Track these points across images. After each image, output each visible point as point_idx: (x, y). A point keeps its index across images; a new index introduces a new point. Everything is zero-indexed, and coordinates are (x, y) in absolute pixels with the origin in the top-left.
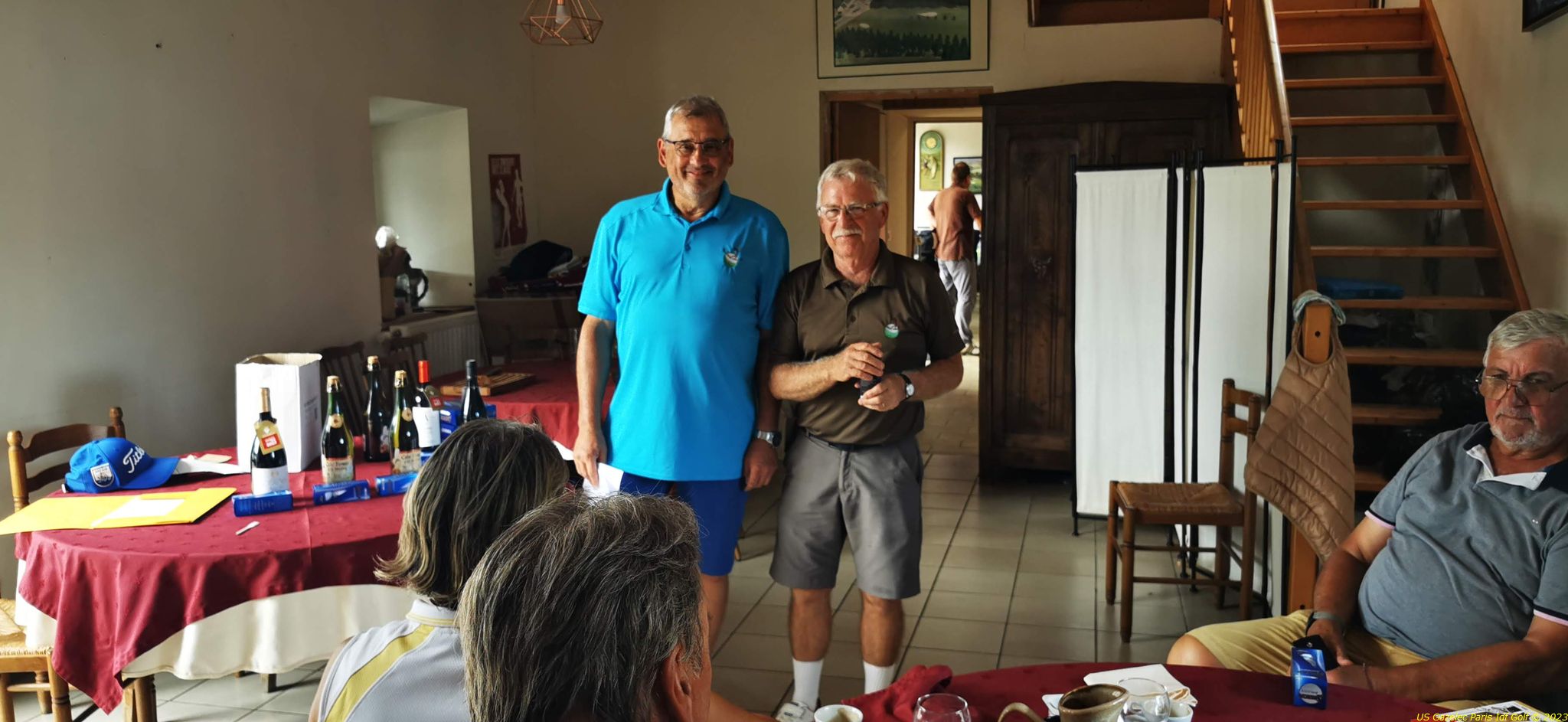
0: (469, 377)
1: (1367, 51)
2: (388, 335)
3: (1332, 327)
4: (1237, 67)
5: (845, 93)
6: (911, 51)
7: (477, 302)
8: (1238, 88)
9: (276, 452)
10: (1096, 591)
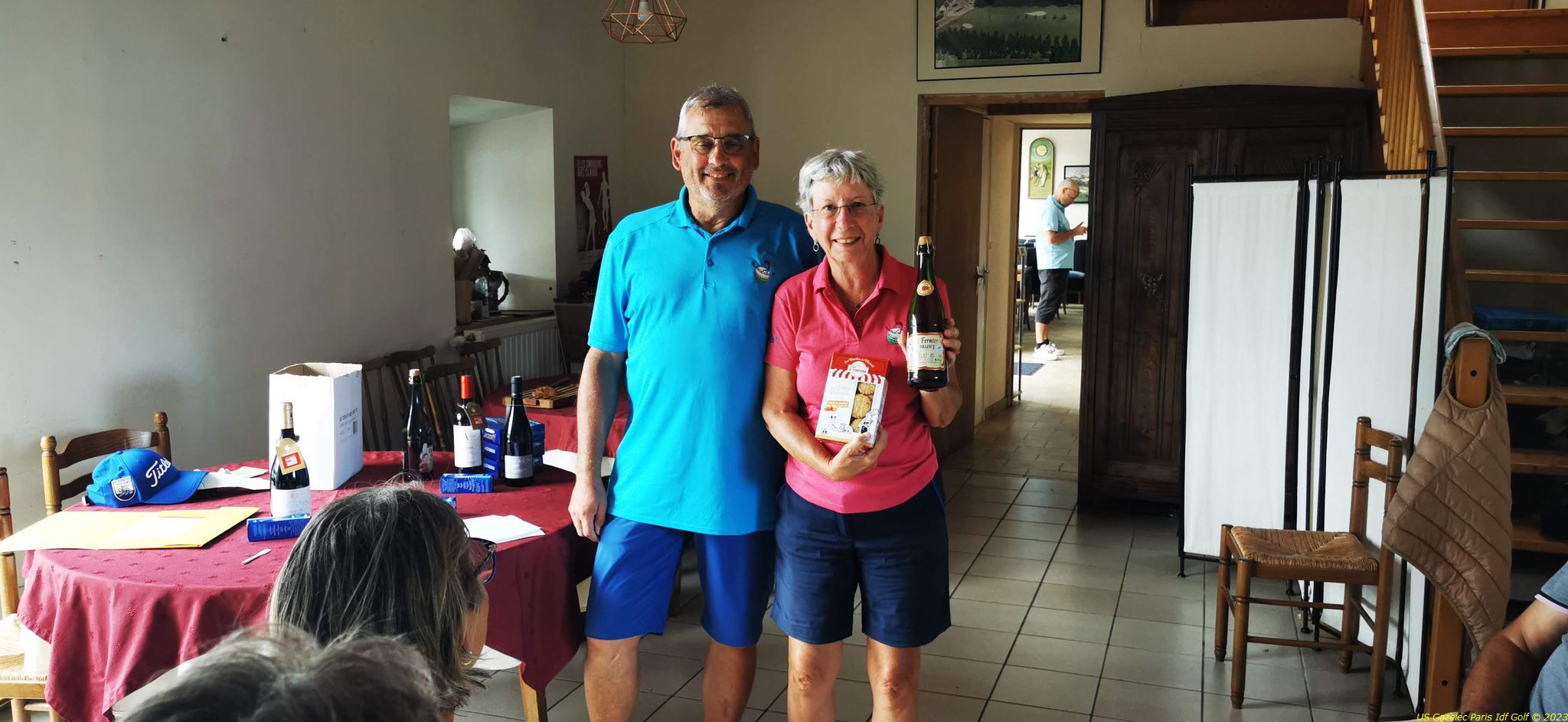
0: (513, 394)
1: (1527, 56)
2: (461, 339)
3: (1490, 365)
4: (1379, 71)
5: (946, 97)
6: (1016, 52)
7: (556, 306)
8: (1380, 93)
9: (296, 472)
10: (1204, 644)
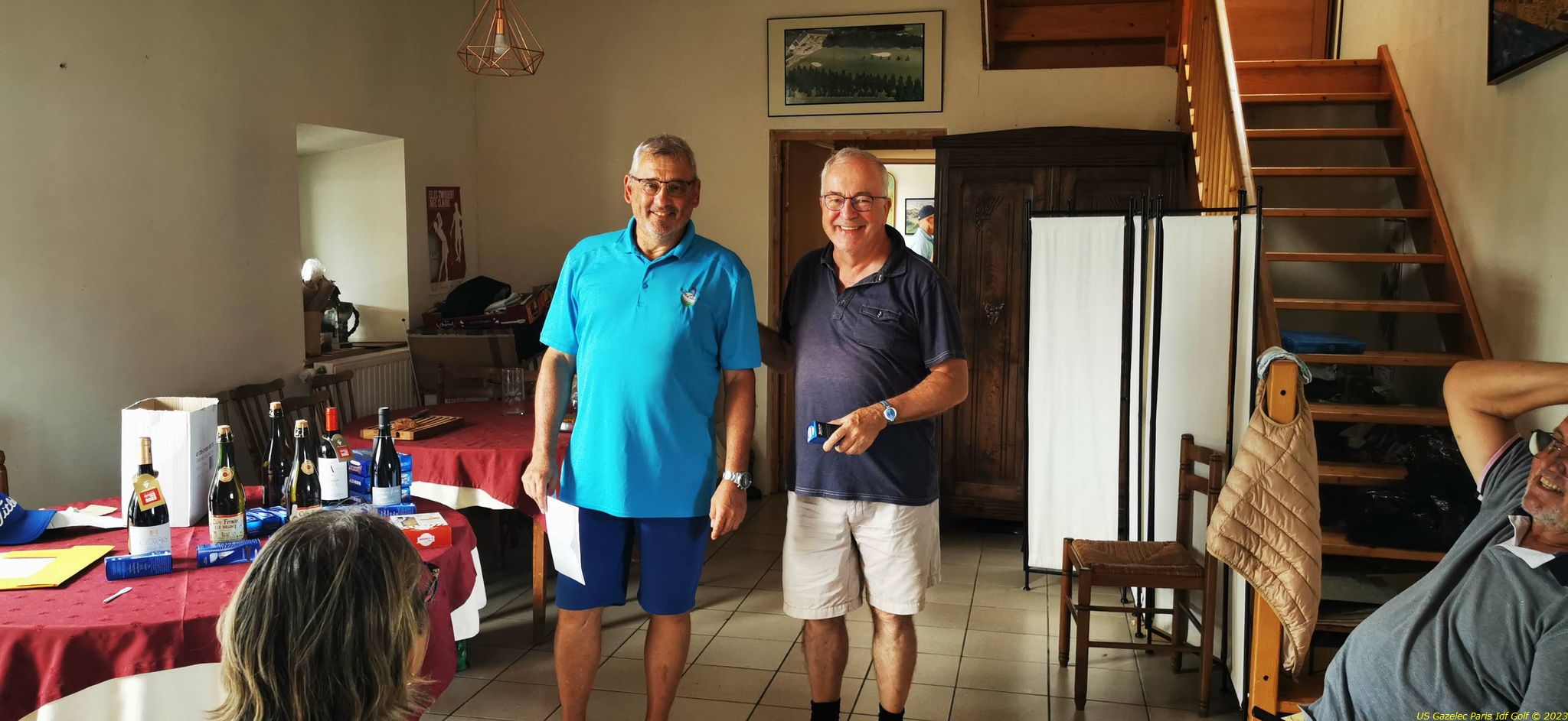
0: (381, 426)
1: (1324, 102)
2: (311, 372)
3: (1298, 386)
4: (1194, 115)
5: (795, 132)
6: (863, 90)
7: (409, 338)
8: (1195, 135)
9: (156, 508)
10: (1049, 651)
